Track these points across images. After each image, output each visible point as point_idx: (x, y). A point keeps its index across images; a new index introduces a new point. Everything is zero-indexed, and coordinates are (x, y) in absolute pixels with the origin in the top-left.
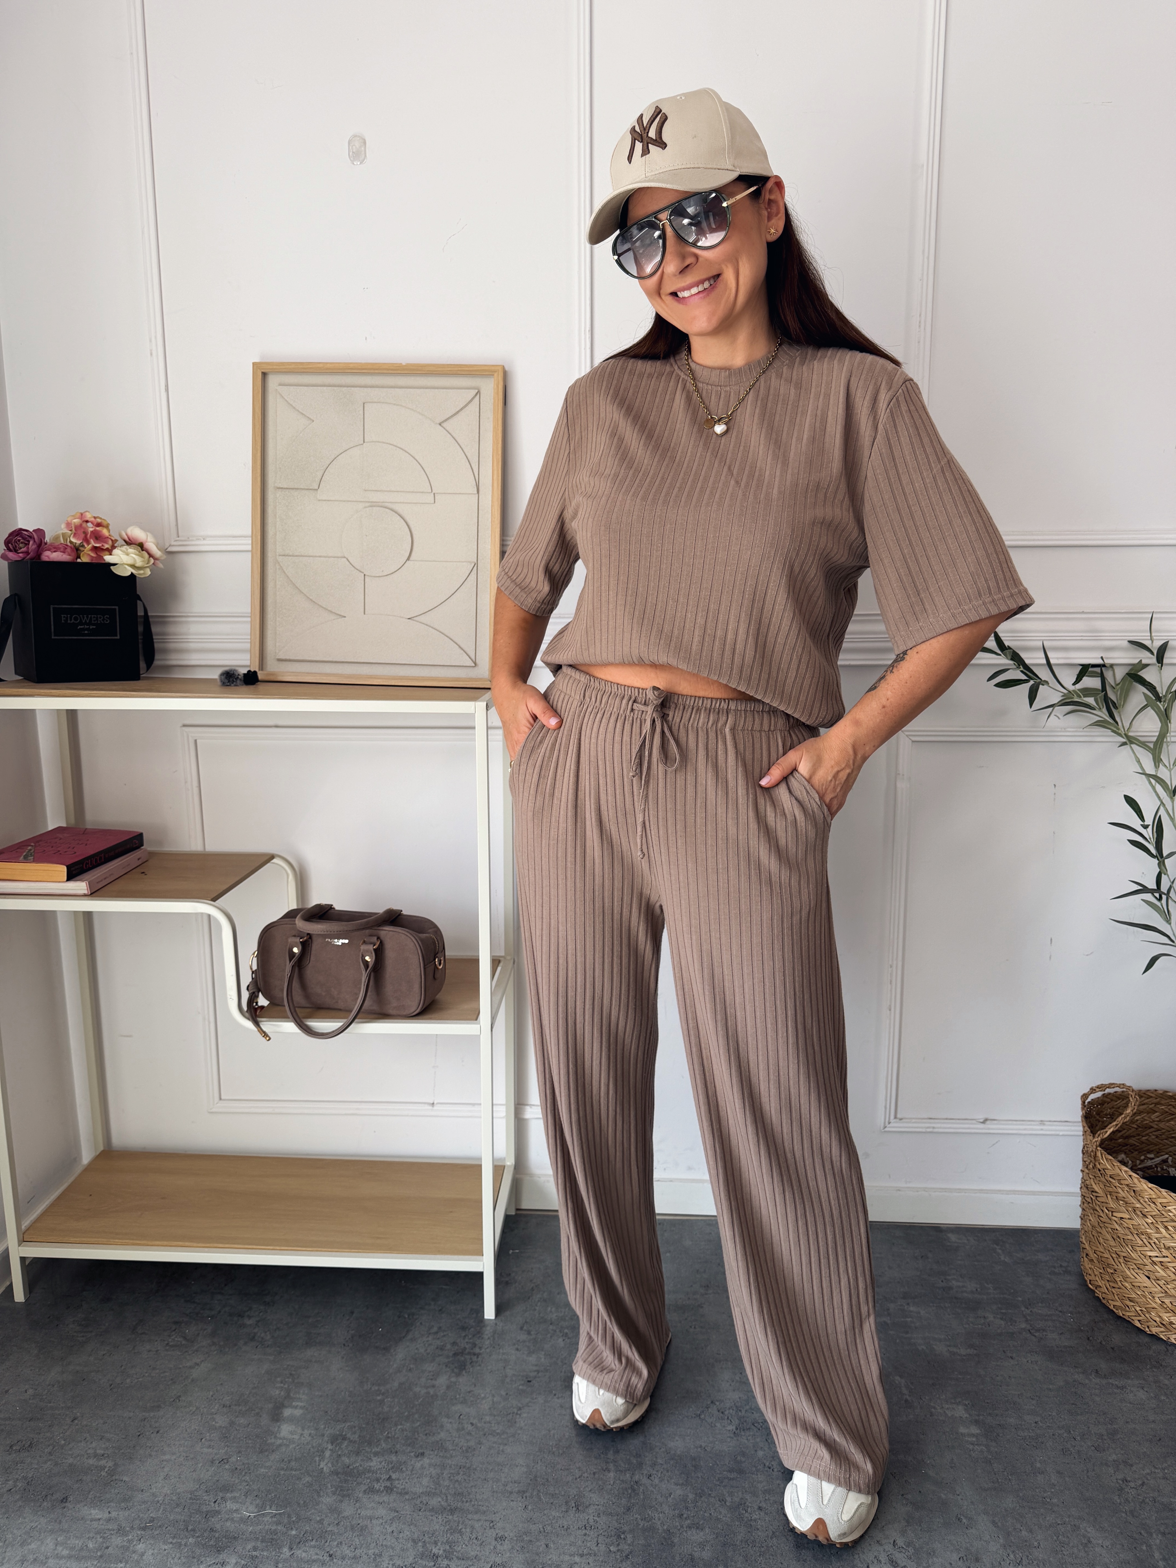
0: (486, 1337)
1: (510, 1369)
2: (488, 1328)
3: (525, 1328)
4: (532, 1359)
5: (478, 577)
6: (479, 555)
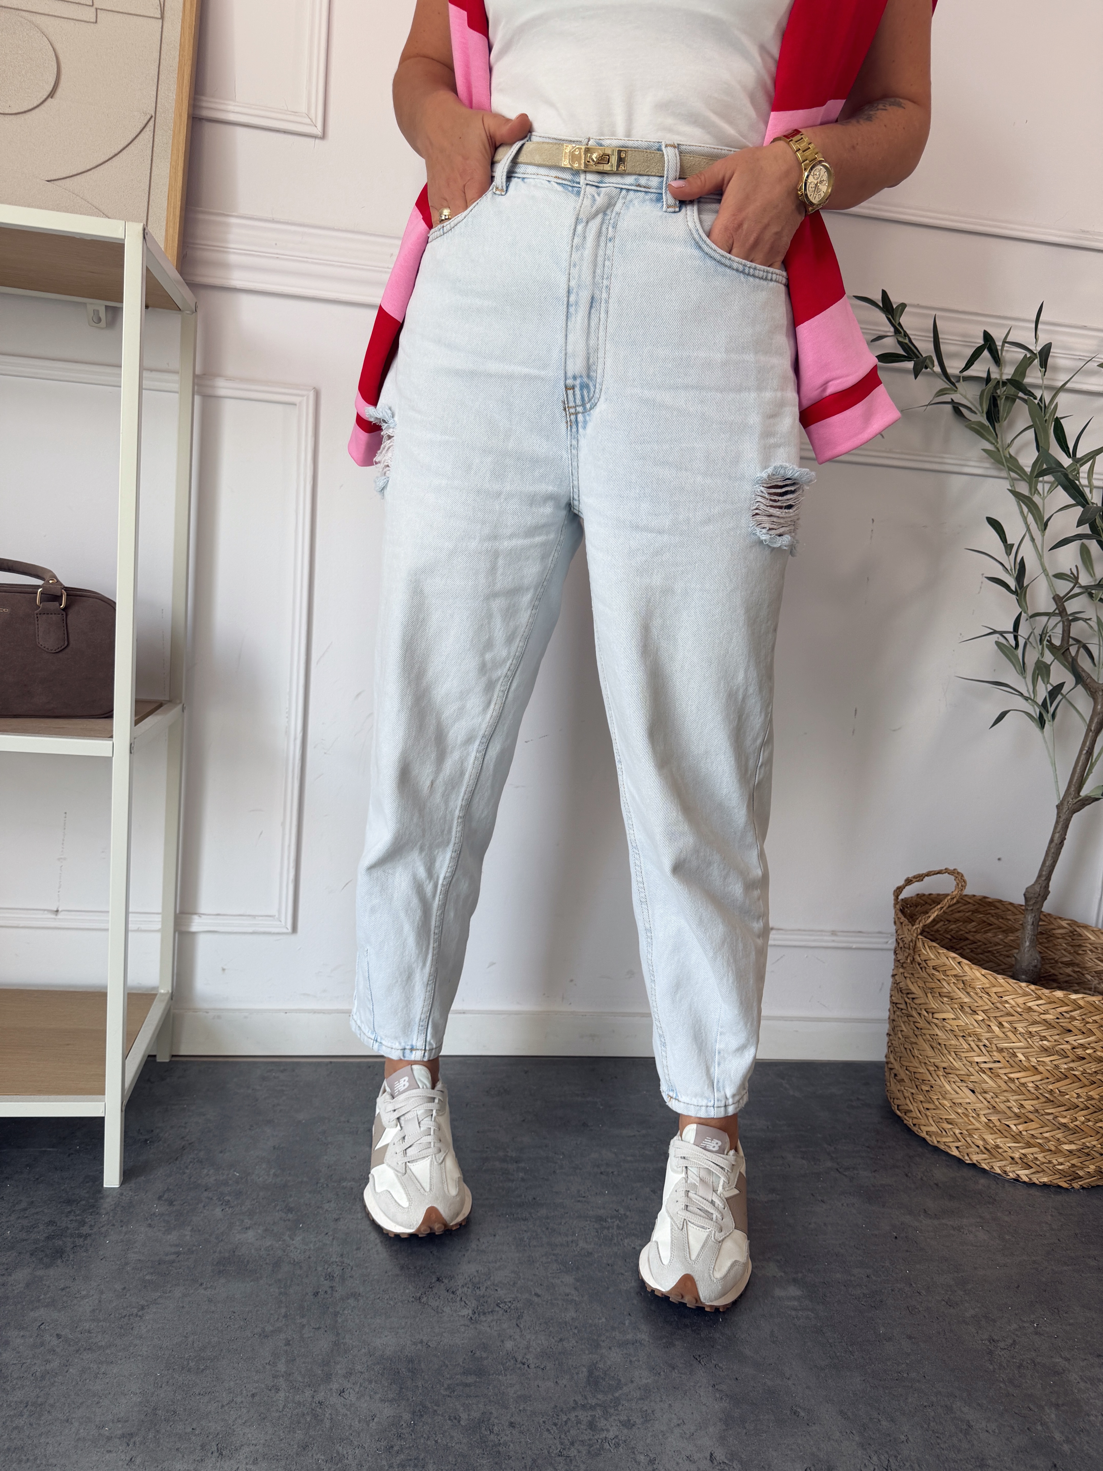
0: (103, 1211)
1: (135, 1253)
2: (108, 1200)
3: (166, 1196)
4: (173, 1237)
5: (155, 137)
6: (158, 105)
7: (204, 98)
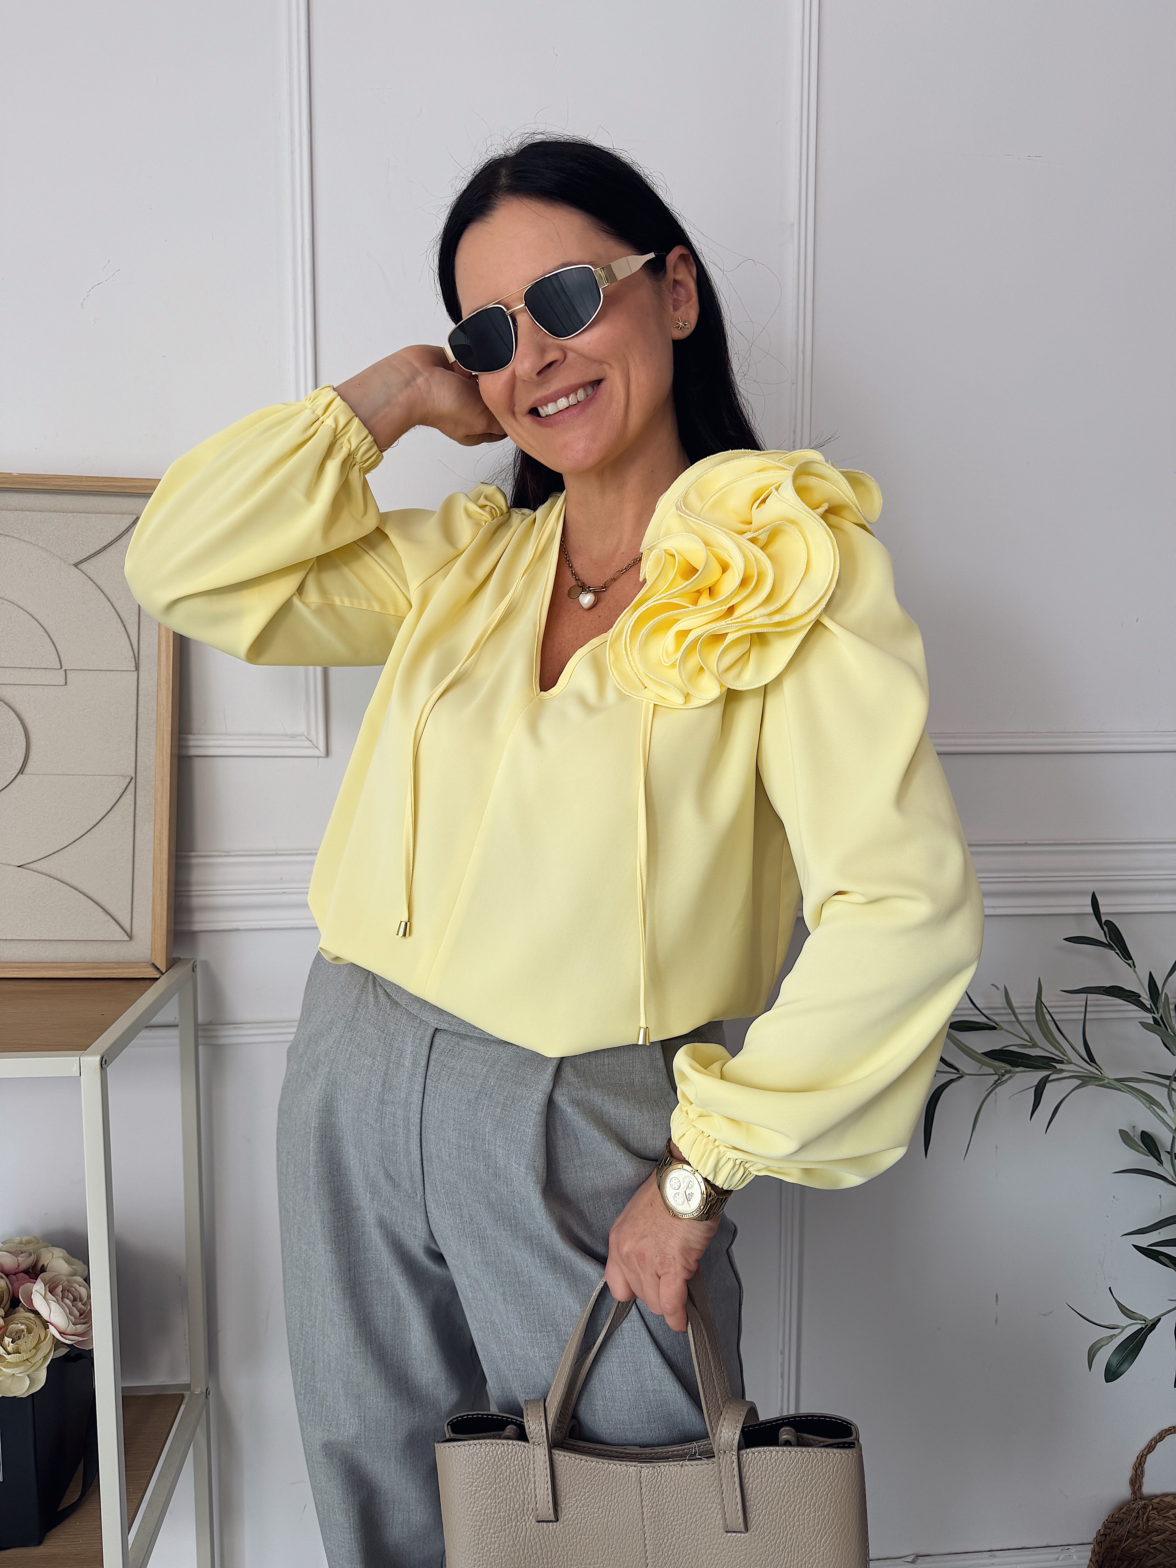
5: (137, 798)
6: (139, 764)
7: (191, 737)
